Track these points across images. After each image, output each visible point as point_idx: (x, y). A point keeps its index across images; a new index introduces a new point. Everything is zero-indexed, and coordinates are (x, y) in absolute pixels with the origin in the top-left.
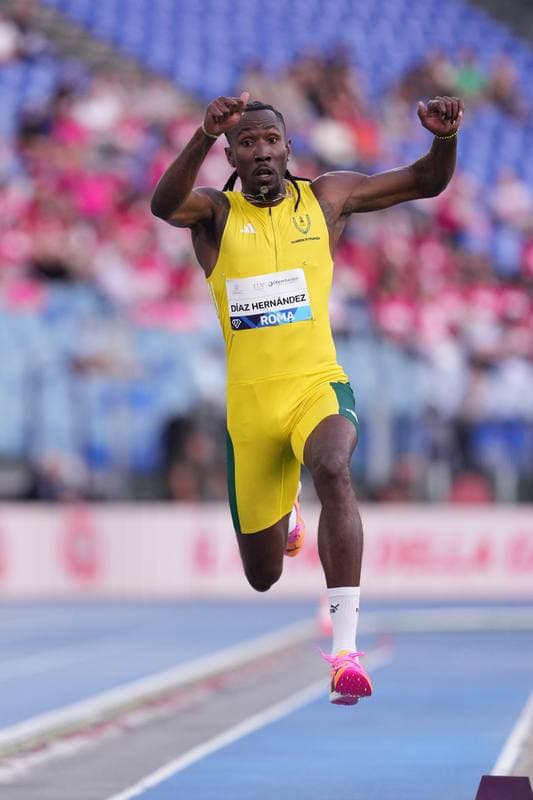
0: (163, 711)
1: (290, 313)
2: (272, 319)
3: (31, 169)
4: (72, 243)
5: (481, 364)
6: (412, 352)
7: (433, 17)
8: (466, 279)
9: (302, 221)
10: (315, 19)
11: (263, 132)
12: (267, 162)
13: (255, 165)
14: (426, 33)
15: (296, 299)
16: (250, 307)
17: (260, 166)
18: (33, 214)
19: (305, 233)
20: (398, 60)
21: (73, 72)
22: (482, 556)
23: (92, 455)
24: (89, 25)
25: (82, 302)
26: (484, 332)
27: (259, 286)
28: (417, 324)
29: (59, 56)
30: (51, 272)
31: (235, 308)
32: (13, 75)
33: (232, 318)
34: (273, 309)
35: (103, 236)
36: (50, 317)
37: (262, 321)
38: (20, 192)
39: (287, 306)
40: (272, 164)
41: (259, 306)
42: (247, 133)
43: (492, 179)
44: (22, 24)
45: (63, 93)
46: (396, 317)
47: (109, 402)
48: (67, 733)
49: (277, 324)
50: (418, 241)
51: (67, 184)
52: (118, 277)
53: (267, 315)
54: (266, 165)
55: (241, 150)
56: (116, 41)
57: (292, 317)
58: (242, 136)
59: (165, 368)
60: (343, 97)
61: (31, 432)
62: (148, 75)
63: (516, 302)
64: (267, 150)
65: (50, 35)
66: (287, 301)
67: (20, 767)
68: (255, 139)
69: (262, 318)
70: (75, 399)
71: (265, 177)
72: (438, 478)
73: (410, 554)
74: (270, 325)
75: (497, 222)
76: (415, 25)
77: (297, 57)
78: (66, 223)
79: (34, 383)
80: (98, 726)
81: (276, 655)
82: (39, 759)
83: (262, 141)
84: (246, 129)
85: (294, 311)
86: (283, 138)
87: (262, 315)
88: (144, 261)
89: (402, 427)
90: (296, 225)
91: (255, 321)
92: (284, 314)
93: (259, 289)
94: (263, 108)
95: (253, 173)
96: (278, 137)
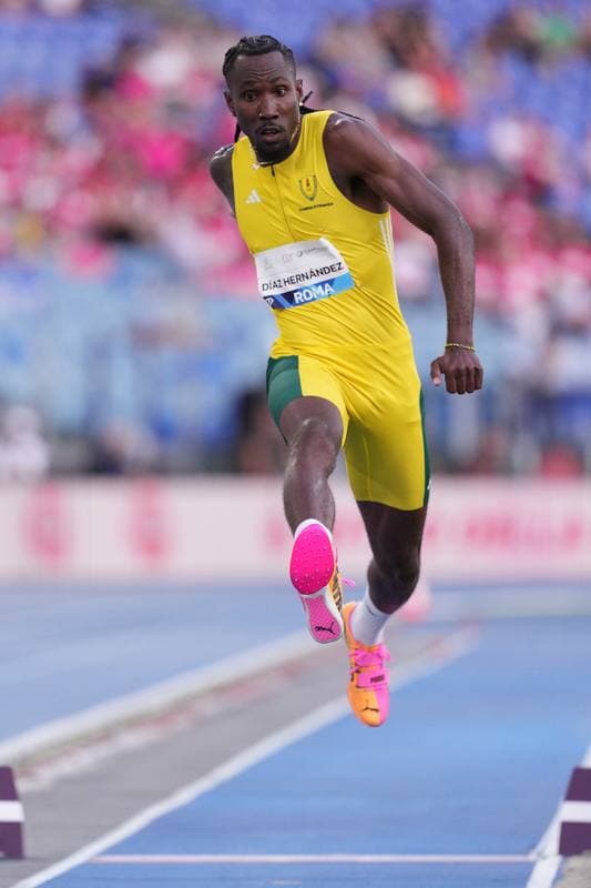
1: (327, 285)
2: (308, 295)
9: (308, 185)
11: (269, 85)
12: (273, 120)
13: (259, 124)
15: (331, 269)
16: (282, 283)
17: (265, 125)
19: (312, 199)
27: (288, 258)
31: (267, 286)
33: (265, 298)
34: (307, 283)
35: (173, 193)
37: (296, 298)
39: (321, 278)
40: (282, 122)
41: (290, 281)
42: (249, 87)
48: (134, 722)
49: (313, 300)
52: (186, 239)
53: (301, 290)
54: (272, 124)
55: (245, 105)
57: (331, 289)
58: (243, 90)
64: (272, 104)
66: (321, 272)
68: (259, 93)
69: (295, 294)
71: (271, 138)
74: (306, 302)
79: (98, 353)
80: (162, 718)
83: (268, 95)
84: (248, 82)
85: (331, 282)
87: (296, 291)
91: (289, 296)
92: (320, 287)
93: (289, 261)
94: (268, 50)
95: (257, 131)
96: (287, 88)
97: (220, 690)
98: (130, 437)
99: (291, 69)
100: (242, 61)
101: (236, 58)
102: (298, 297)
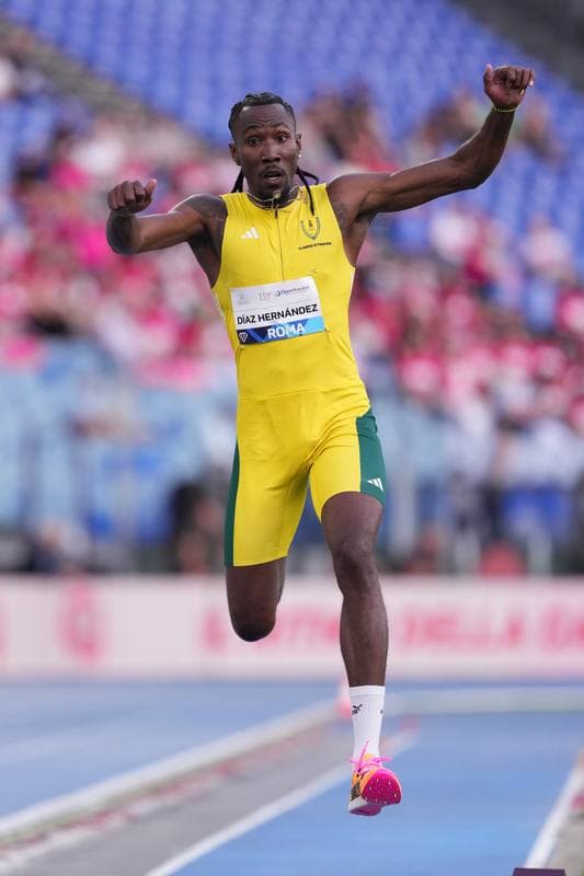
0: (170, 800)
1: (300, 325)
2: (281, 332)
3: (28, 216)
4: (72, 297)
5: (511, 426)
6: (438, 412)
7: (459, 53)
8: (496, 334)
9: (311, 225)
10: (332, 56)
11: (271, 130)
12: (275, 163)
13: (262, 167)
14: (452, 69)
15: (307, 309)
16: (256, 319)
17: (268, 168)
18: (30, 265)
19: (314, 238)
20: (422, 99)
21: (74, 112)
22: (514, 632)
23: (95, 525)
24: (90, 62)
25: (83, 360)
26: (515, 391)
27: (265, 296)
28: (443, 382)
29: (57, 96)
30: (49, 327)
31: (242, 320)
32: (10, 116)
33: (239, 332)
34: (281, 321)
35: (106, 287)
36: (49, 376)
37: (269, 334)
38: (17, 241)
39: (297, 318)
40: (282, 165)
41: (265, 317)
42: (253, 132)
43: (524, 227)
44: (18, 62)
45: (63, 135)
46: (420, 375)
47: (113, 467)
48: (67, 823)
49: (285, 338)
50: (444, 293)
51: (66, 233)
52: (122, 333)
53: (275, 327)
54: (274, 167)
55: (248, 150)
56: (119, 79)
57: (303, 329)
58: (248, 135)
59: (172, 430)
60: (362, 138)
61: (28, 500)
62: (153, 114)
63: (551, 359)
64: (275, 149)
65: (47, 72)
66: (297, 311)
67: (18, 859)
68: (262, 137)
69: (269, 330)
70: (76, 463)
71: (273, 180)
72: (467, 548)
73: (437, 629)
74: (278, 339)
75: (529, 273)
76: (441, 62)
77: (313, 96)
78: (66, 275)
79: (31, 447)
80: (100, 816)
81: (293, 740)
82: (37, 851)
83: (270, 140)
84: (253, 127)
85: (304, 322)
86: (293, 135)
87: (270, 327)
88: (150, 315)
89: (427, 493)
90: (304, 230)
91: (262, 332)
92: (293, 326)
93: (265, 299)
94: (271, 102)
95: (260, 175)
96: (288, 136)
97: (156, 790)
98: (65, 535)
99: (291, 120)
100: (246, 111)
101: (241, 110)
102: (270, 333)
